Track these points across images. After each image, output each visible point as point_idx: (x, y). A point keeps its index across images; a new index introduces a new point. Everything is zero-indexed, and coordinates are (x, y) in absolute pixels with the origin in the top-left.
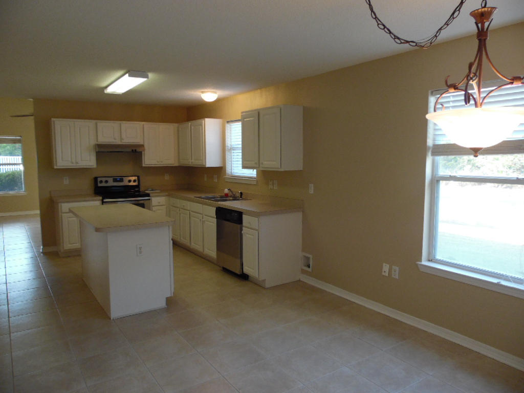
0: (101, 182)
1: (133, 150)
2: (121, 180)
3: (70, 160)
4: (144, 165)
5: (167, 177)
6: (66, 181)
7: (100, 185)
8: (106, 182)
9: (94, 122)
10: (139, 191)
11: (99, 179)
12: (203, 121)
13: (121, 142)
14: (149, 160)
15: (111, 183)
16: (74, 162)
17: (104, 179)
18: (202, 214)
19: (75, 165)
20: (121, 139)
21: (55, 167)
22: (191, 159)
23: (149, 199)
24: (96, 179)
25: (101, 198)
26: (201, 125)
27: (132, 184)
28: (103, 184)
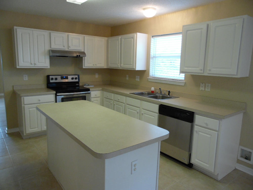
0: (52, 79)
1: (77, 55)
2: (67, 78)
3: (30, 62)
4: (84, 67)
5: (97, 76)
6: (26, 78)
7: (51, 81)
8: (56, 79)
9: (48, 32)
10: (79, 86)
11: (51, 77)
12: (135, 35)
13: (68, 49)
14: (88, 63)
15: (59, 80)
16: (33, 63)
17: (54, 77)
18: (139, 108)
19: (33, 65)
20: (68, 47)
21: (18, 67)
22: (121, 64)
23: (90, 93)
24: (48, 77)
25: (55, 92)
26: (133, 38)
27: (74, 80)
28: (54, 81)
